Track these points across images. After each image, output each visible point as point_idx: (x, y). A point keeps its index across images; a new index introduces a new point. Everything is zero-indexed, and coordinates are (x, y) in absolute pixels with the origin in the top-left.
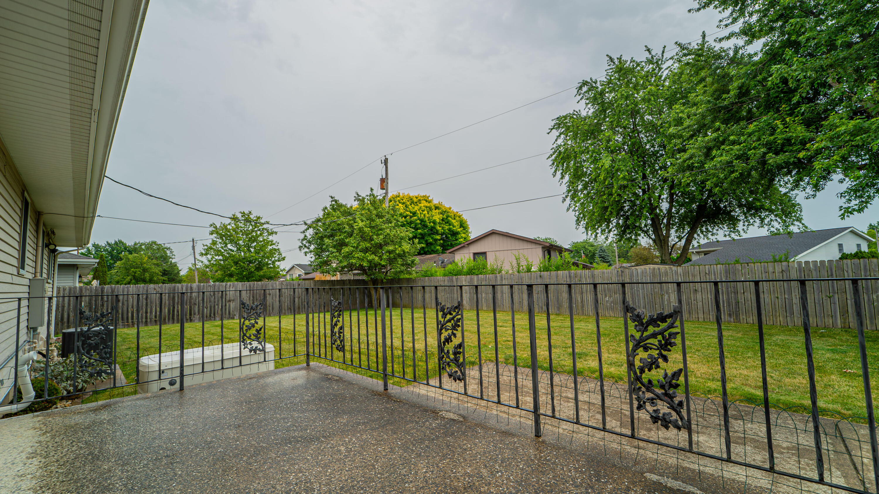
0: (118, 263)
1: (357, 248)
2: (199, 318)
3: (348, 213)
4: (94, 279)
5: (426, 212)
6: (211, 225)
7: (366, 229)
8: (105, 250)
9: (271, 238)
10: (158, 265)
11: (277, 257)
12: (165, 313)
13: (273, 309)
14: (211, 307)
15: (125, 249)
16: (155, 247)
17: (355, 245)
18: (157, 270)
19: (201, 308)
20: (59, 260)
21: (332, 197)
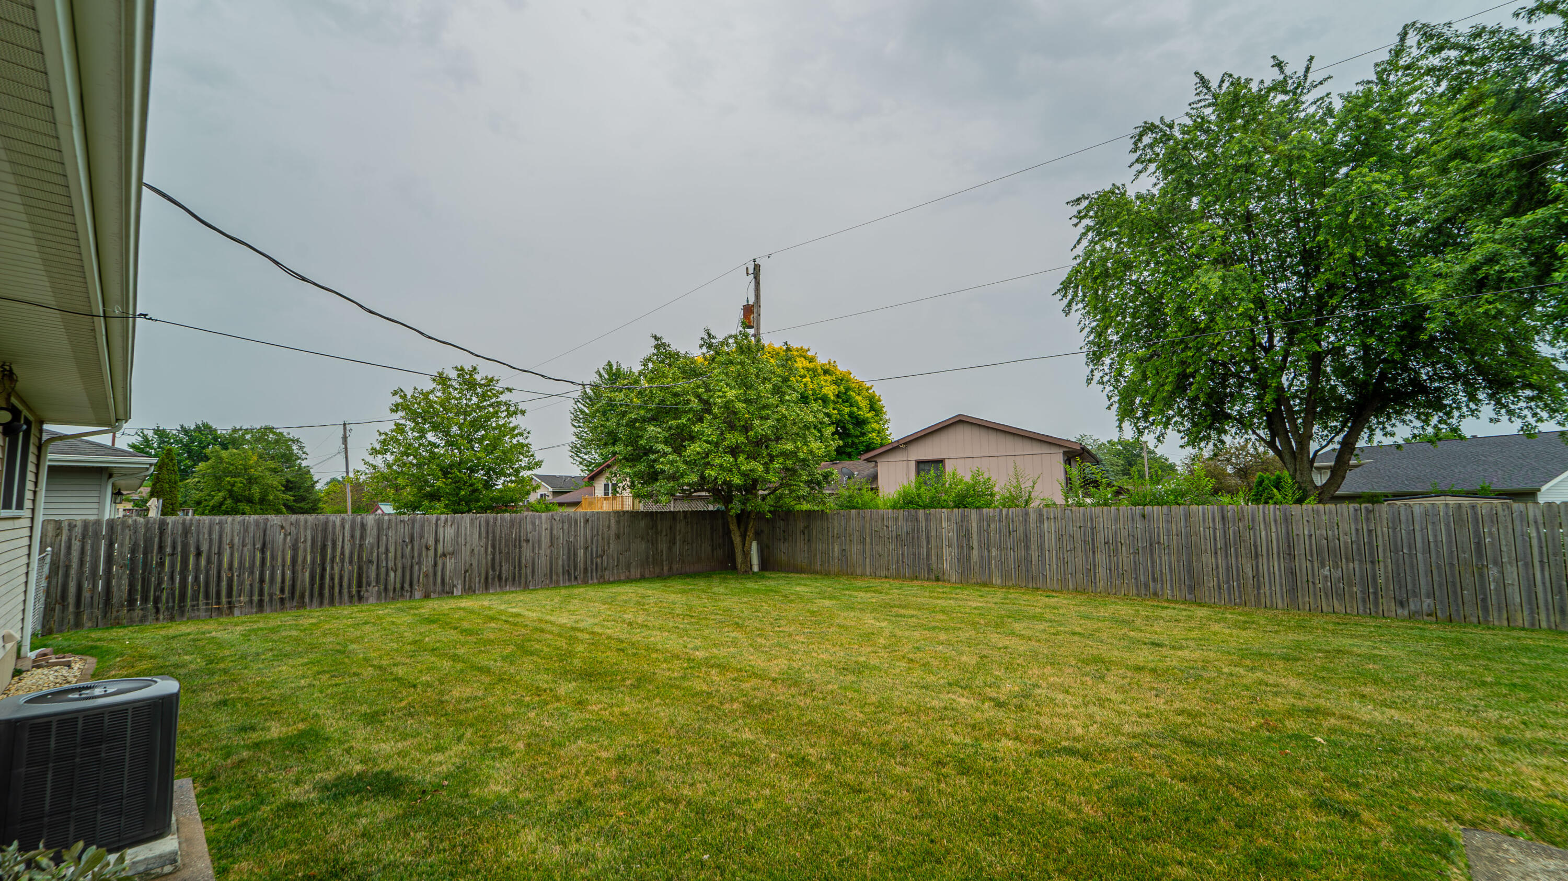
0: (202, 466)
1: (717, 445)
2: (379, 593)
3: (691, 371)
4: (152, 495)
5: (807, 379)
6: (395, 393)
7: (740, 406)
8: (176, 442)
9: (514, 421)
10: (275, 471)
11: (525, 461)
12: (303, 581)
13: (533, 572)
14: (404, 568)
15: (215, 439)
16: (271, 437)
17: (714, 438)
18: (274, 481)
19: (383, 570)
20: (50, 456)
21: (656, 338)
